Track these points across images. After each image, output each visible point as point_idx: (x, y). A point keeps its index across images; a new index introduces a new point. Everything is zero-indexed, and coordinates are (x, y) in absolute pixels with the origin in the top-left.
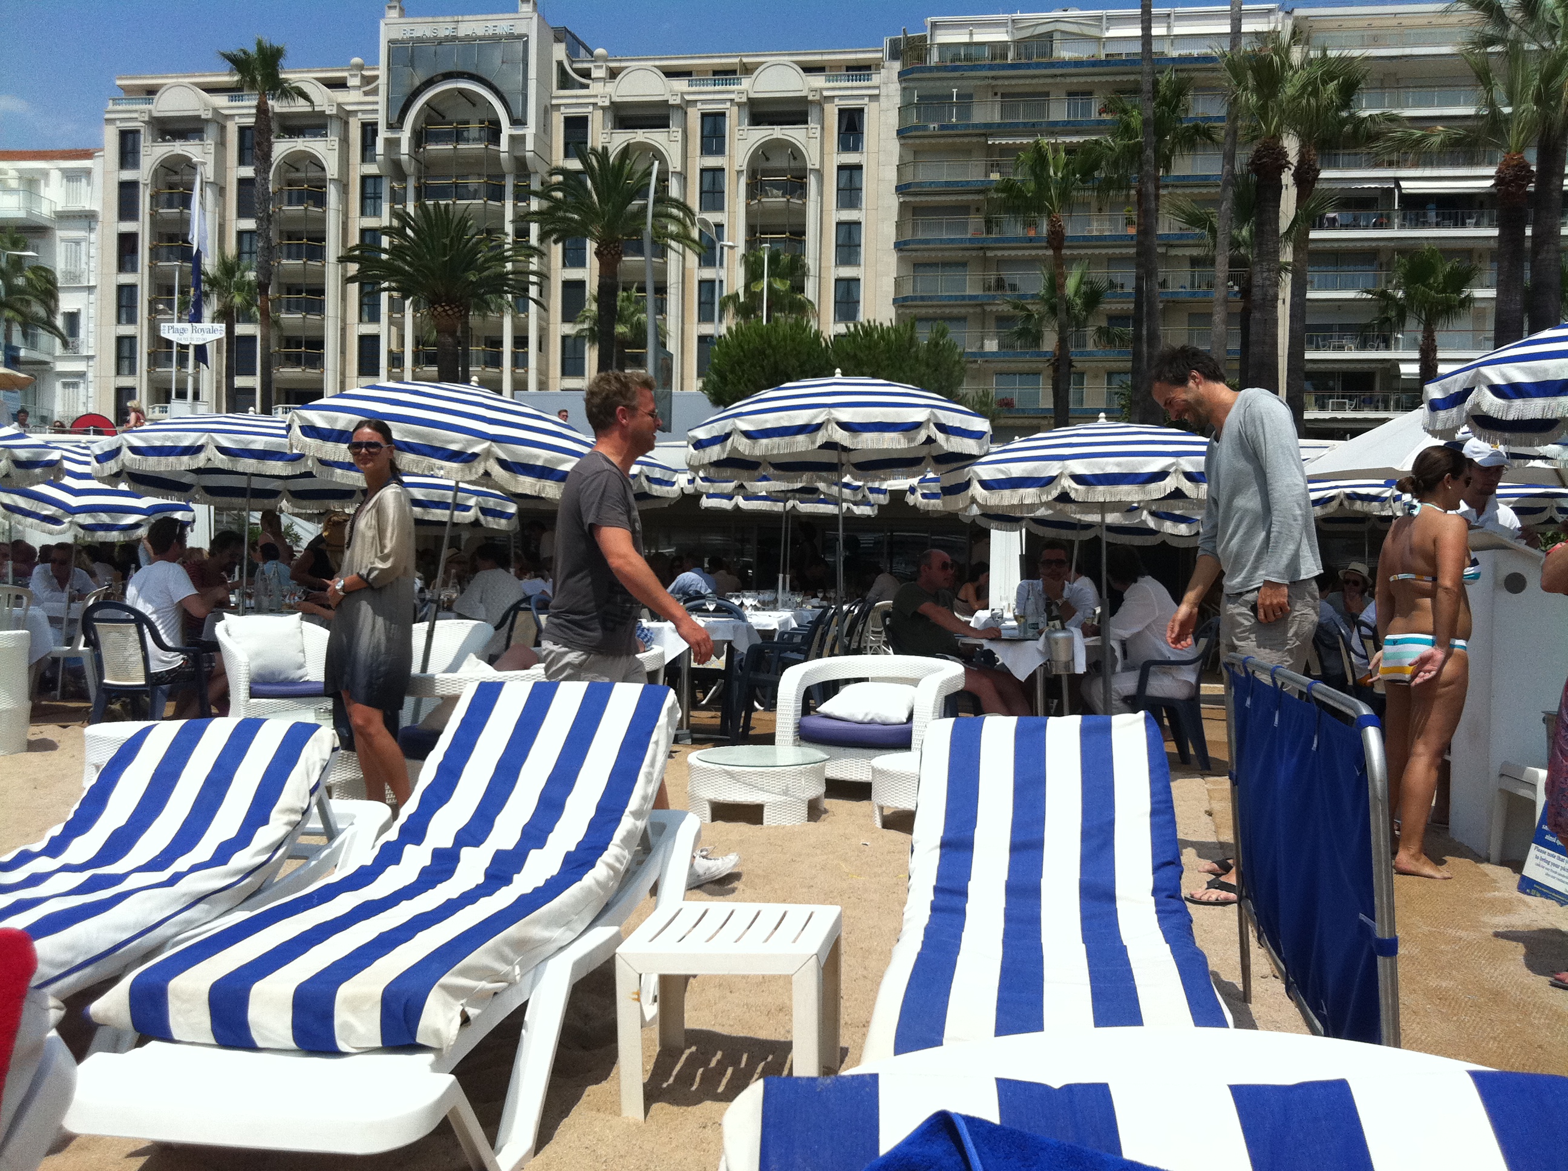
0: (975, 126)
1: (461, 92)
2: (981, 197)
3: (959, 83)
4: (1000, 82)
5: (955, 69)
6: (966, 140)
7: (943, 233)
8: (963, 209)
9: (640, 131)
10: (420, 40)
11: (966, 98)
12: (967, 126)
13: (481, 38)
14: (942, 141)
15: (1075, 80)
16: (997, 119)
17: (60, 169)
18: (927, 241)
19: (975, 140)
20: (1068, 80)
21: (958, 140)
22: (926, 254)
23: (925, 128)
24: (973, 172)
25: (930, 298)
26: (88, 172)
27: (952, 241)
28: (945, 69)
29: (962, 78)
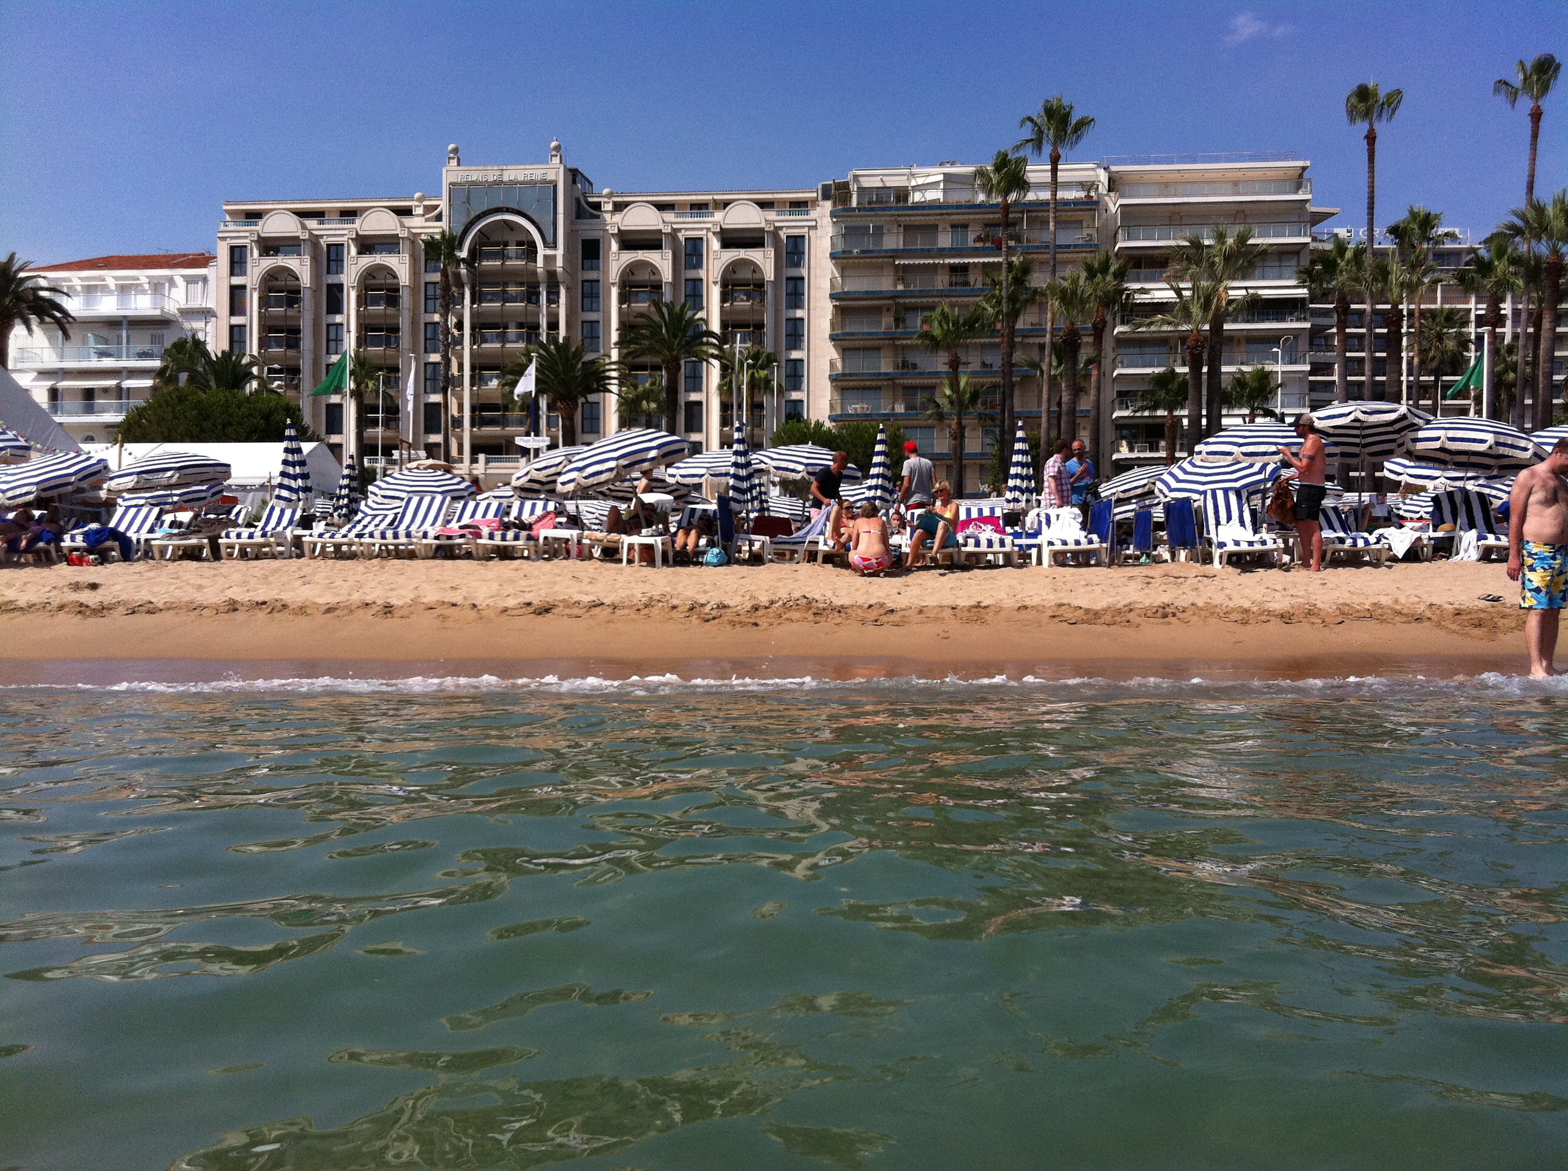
0: (886, 251)
1: (505, 221)
2: (891, 302)
3: (874, 219)
4: (903, 219)
5: (872, 209)
6: (880, 260)
7: (862, 327)
8: (877, 310)
9: (640, 252)
10: (474, 183)
11: (879, 229)
12: (881, 251)
13: (521, 183)
14: (862, 261)
15: (956, 217)
16: (901, 246)
17: (182, 276)
18: (853, 334)
19: (886, 260)
20: (952, 217)
21: (874, 260)
22: (852, 343)
23: (851, 252)
24: (886, 284)
25: (857, 374)
26: (205, 279)
27: (870, 334)
28: (865, 209)
29: (876, 215)
